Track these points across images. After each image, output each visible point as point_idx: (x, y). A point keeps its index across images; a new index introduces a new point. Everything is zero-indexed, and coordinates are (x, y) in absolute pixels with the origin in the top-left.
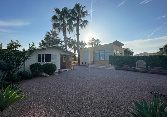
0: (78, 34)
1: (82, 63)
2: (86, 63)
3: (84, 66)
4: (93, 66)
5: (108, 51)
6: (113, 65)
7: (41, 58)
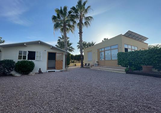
0: (81, 33)
1: (86, 64)
2: (89, 64)
3: (87, 68)
4: (98, 68)
5: (116, 47)
6: (124, 67)
7: (22, 55)
